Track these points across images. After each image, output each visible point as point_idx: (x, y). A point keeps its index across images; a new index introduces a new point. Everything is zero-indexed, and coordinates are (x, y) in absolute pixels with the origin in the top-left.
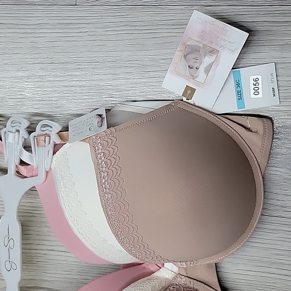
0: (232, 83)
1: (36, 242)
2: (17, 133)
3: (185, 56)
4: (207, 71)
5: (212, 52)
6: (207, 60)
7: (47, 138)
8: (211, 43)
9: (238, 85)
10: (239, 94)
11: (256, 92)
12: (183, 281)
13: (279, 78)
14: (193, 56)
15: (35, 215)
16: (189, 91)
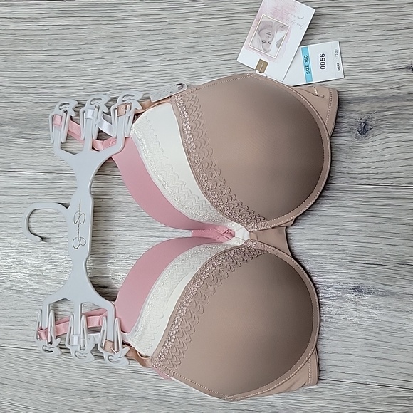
0: (300, 58)
1: (103, 228)
2: (97, 109)
3: (259, 32)
4: (278, 45)
5: (283, 27)
6: (279, 35)
7: (128, 107)
8: (283, 18)
9: (306, 60)
10: (308, 68)
11: (323, 66)
12: (254, 245)
13: (343, 56)
14: (266, 31)
15: (104, 200)
16: (262, 65)
